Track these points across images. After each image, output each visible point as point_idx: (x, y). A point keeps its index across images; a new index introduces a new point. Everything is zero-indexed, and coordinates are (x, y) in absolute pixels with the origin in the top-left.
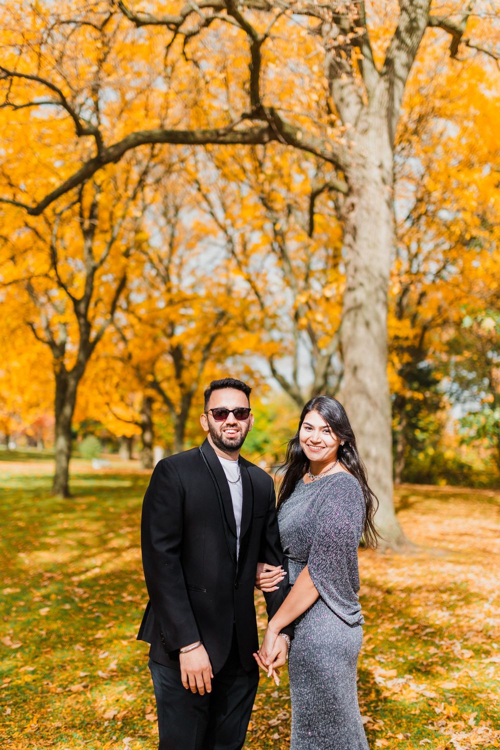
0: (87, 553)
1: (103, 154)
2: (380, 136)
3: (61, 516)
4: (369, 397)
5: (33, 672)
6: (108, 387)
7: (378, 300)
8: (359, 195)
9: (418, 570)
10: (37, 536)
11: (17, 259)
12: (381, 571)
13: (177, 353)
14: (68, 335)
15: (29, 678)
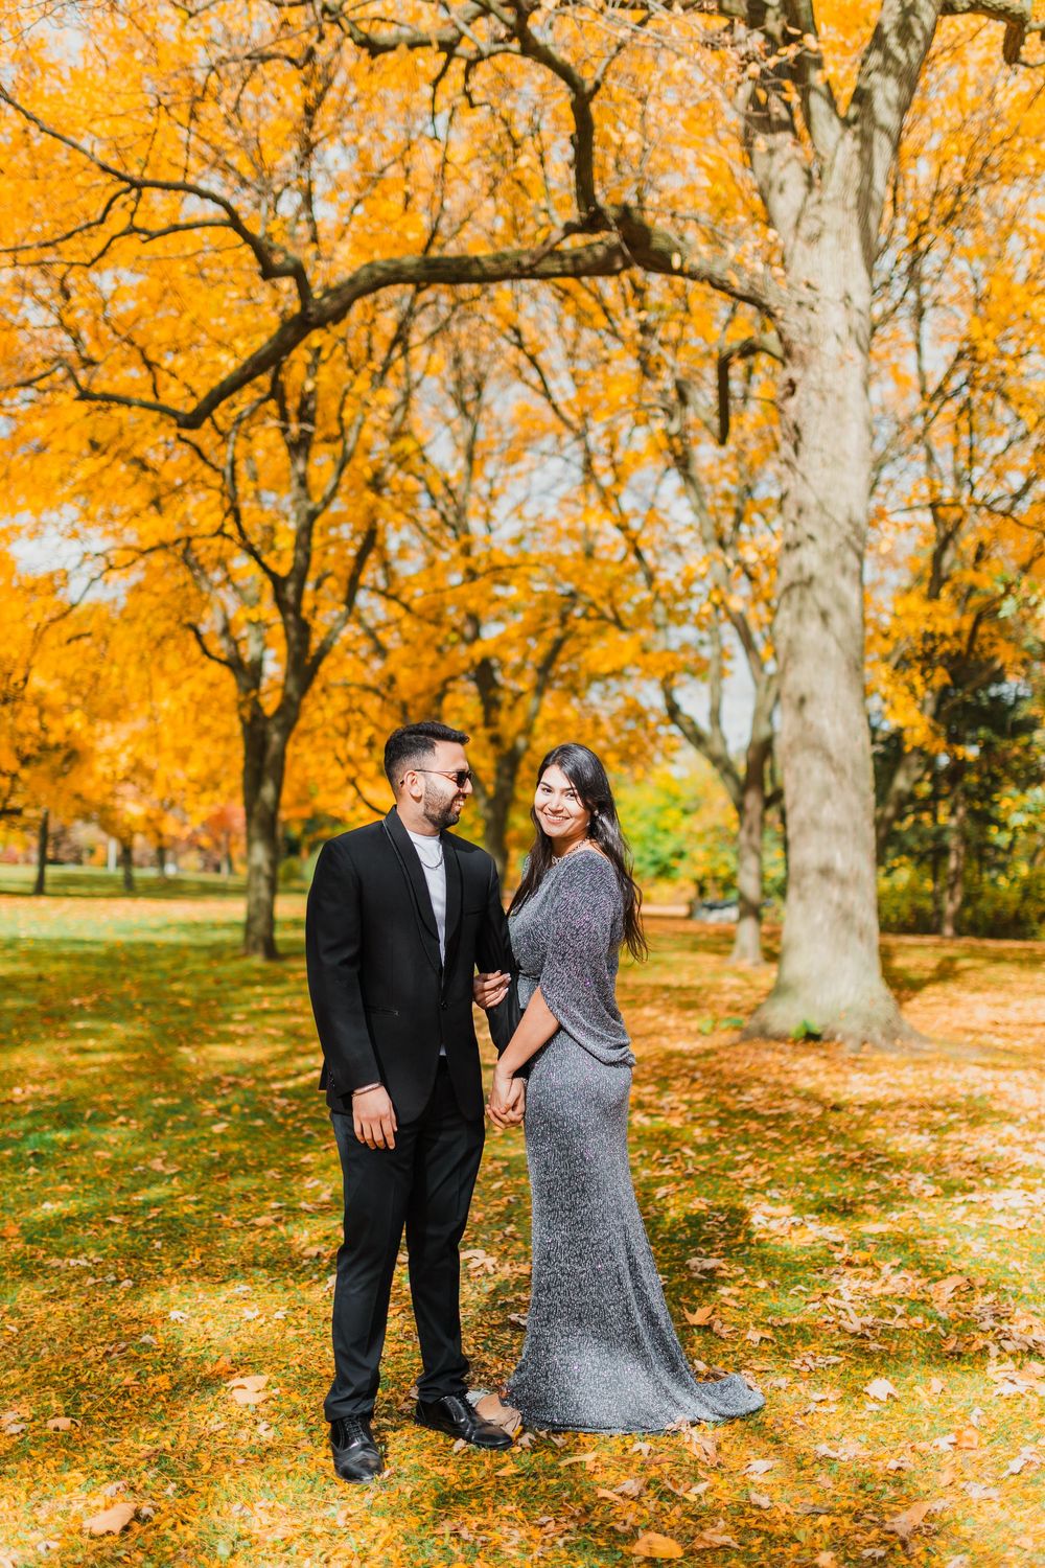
0: (300, 1049)
1: (311, 310)
2: (845, 246)
3: (259, 989)
4: (829, 757)
5: (197, 1203)
6: (352, 747)
7: (844, 570)
8: (804, 364)
9: (909, 1076)
10: (214, 1021)
11: (164, 501)
12: (840, 1077)
13: (484, 674)
14: (265, 647)
15: (189, 1210)
